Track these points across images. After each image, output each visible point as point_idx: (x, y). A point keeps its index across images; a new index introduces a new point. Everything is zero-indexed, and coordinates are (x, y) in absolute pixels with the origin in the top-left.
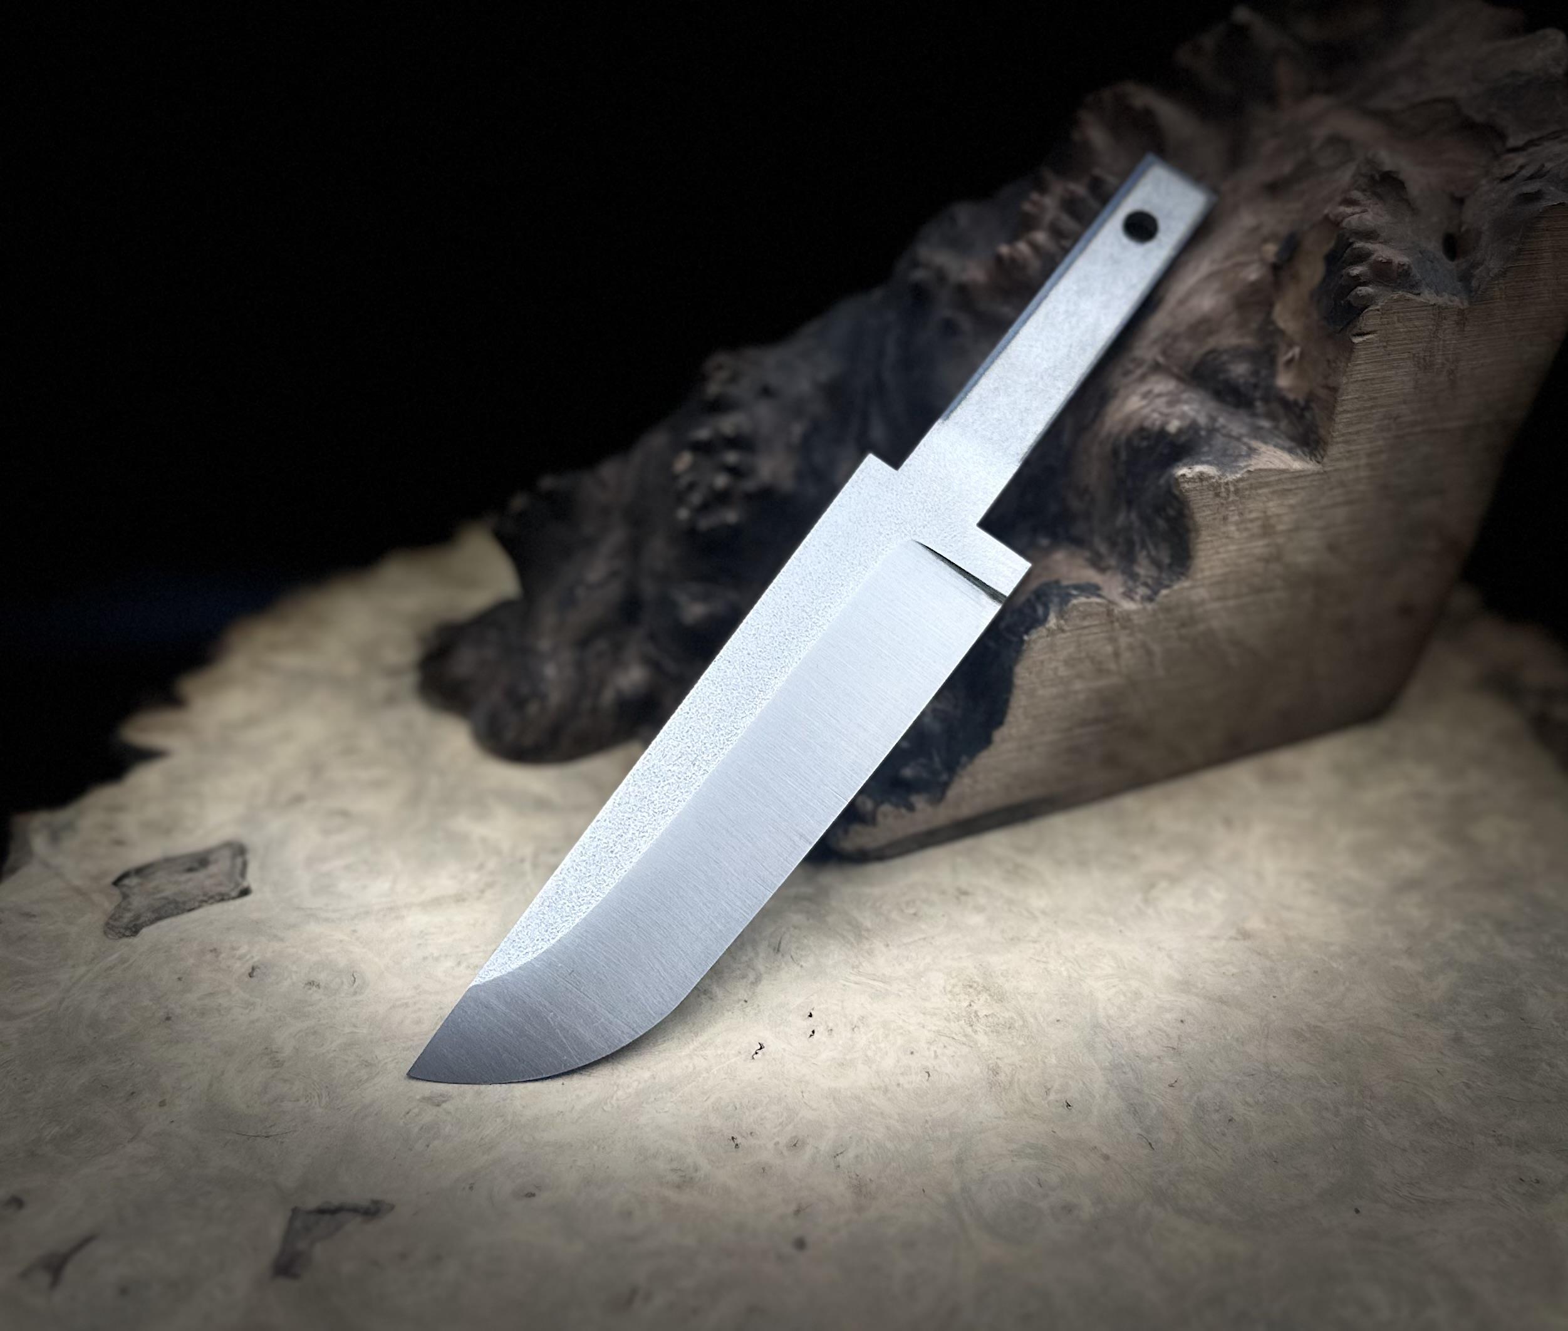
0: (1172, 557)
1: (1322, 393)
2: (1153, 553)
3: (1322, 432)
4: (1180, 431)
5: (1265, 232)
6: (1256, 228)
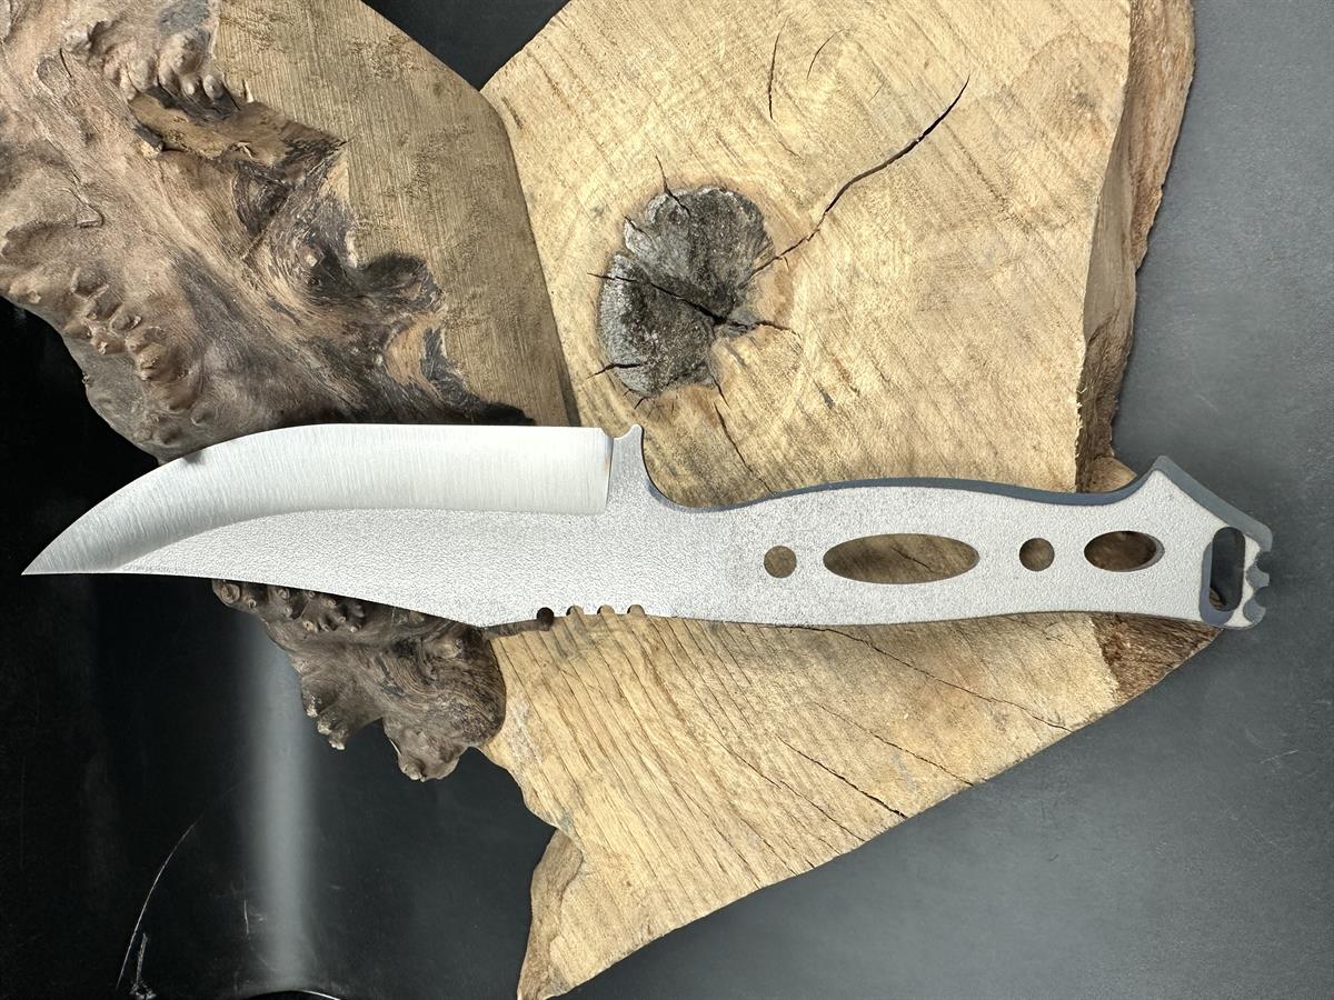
0: (408, 271)
1: (287, 133)
2: (403, 285)
3: (319, 138)
4: (316, 255)
5: (131, 152)
6: (129, 159)
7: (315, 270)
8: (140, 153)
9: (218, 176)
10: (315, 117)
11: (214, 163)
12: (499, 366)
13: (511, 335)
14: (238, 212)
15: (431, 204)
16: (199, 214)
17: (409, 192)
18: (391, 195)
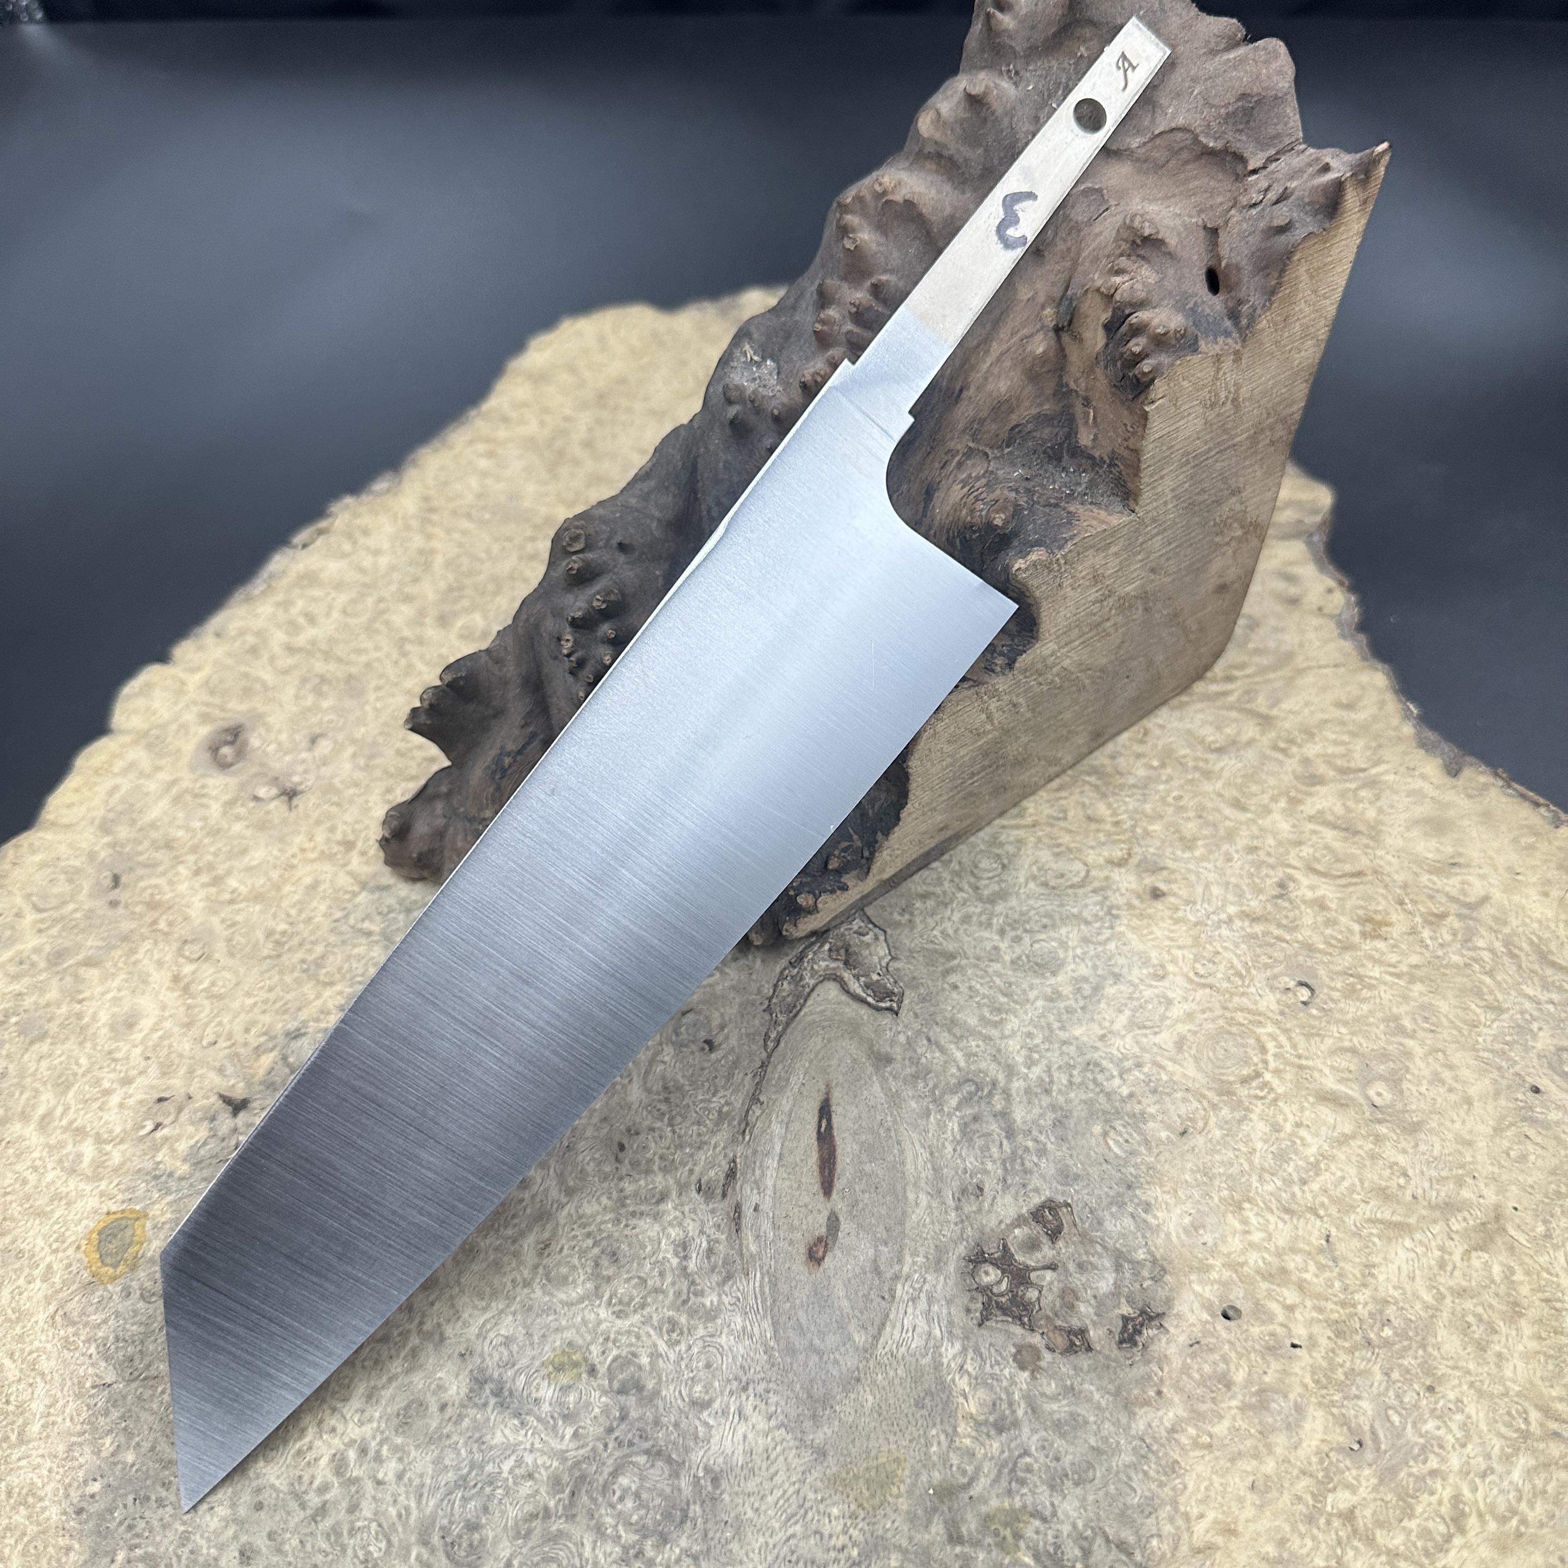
1: (1125, 453)
3: (1131, 486)
4: (1006, 522)
5: (1041, 298)
6: (1033, 298)
7: (989, 526)
8: (1043, 307)
9: (1049, 392)
10: (1151, 476)
11: (1061, 384)
12: (949, 760)
13: (986, 763)
14: (1017, 426)
15: (1099, 624)
16: (1002, 386)
17: (1106, 597)
18: (1096, 578)
